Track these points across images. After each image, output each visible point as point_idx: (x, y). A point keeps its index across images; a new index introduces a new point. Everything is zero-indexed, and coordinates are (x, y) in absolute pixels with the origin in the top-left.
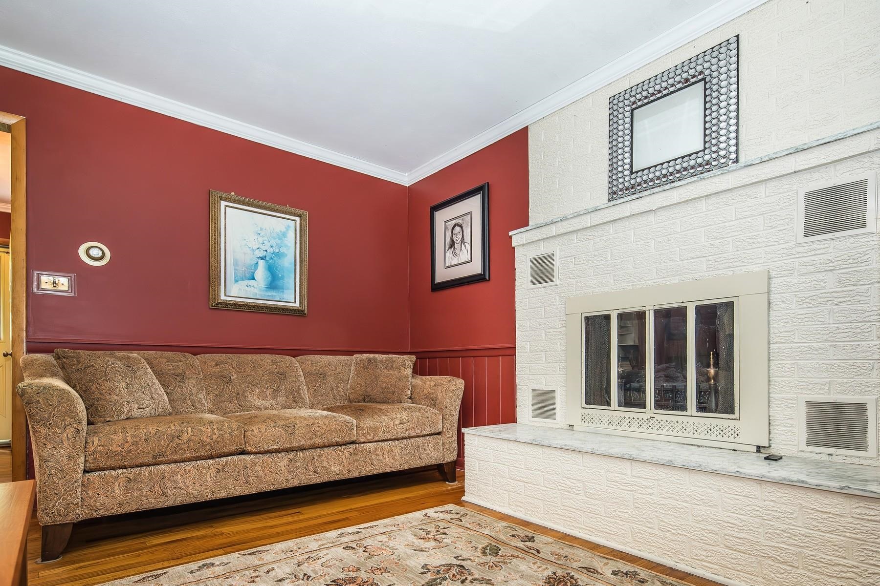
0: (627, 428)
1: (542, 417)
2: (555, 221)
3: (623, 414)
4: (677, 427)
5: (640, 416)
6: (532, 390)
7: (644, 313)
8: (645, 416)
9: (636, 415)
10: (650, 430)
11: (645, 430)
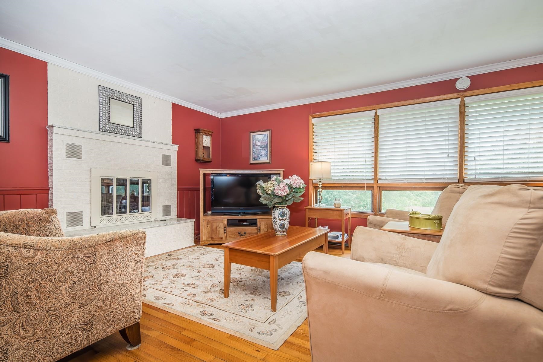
0: (120, 222)
1: (73, 226)
2: (86, 131)
3: (118, 217)
4: (136, 218)
5: (125, 216)
6: (67, 213)
7: (126, 179)
8: (127, 216)
9: (123, 216)
10: (128, 221)
11: (126, 221)
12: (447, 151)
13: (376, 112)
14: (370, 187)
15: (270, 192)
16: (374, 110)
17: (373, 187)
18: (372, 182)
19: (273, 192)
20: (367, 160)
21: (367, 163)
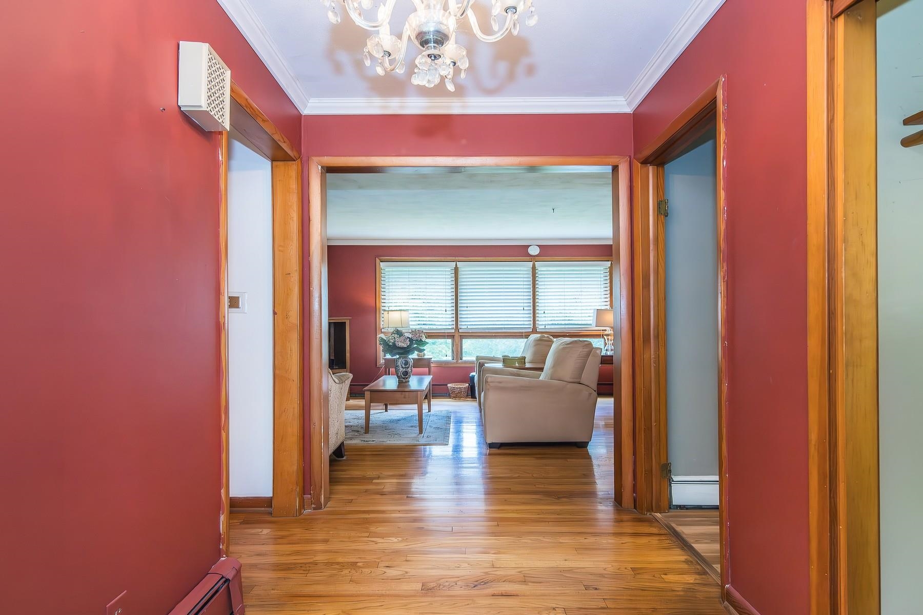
12: (522, 305)
13: (456, 264)
14: (451, 336)
15: (391, 344)
16: (454, 262)
17: (453, 336)
18: (453, 331)
19: (394, 344)
20: (448, 309)
21: (447, 312)
